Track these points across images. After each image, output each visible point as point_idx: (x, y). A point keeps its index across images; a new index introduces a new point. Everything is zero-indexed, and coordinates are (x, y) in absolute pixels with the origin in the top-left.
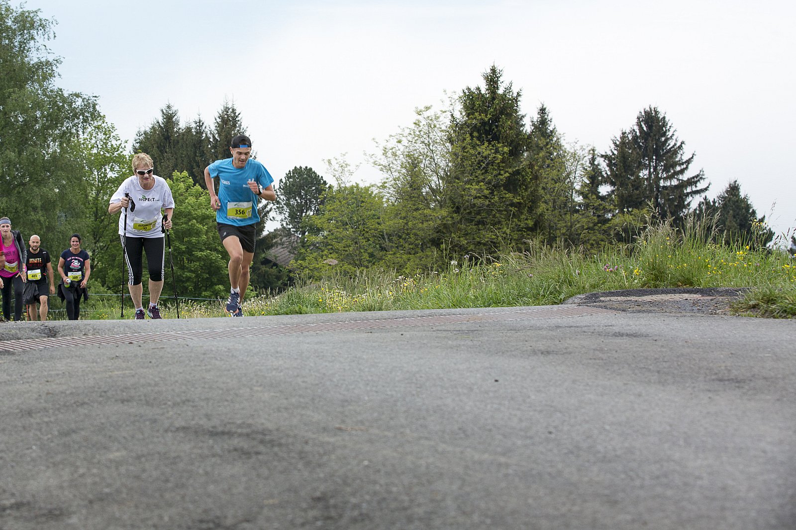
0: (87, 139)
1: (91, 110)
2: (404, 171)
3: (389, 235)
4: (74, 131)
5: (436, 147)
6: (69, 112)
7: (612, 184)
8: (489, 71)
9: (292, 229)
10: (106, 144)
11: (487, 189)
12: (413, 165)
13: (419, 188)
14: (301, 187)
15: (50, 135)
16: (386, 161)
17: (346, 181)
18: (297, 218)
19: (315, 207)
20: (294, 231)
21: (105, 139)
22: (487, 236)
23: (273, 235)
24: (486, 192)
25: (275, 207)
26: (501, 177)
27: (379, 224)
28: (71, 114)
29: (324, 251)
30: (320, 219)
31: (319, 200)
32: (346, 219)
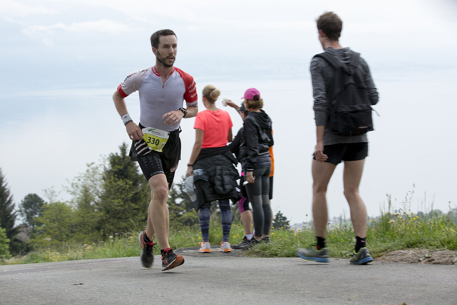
2: (82, 194)
3: (76, 225)
5: (97, 182)
7: (182, 198)
8: (122, 145)
11: (123, 202)
12: (86, 191)
13: (89, 203)
14: (32, 203)
16: (73, 189)
17: (54, 200)
18: (30, 219)
19: (39, 213)
20: (29, 225)
22: (123, 224)
23: (19, 227)
24: (122, 203)
25: (19, 213)
26: (129, 196)
27: (70, 220)
29: (43, 234)
30: (41, 218)
31: (41, 210)
32: (54, 218)
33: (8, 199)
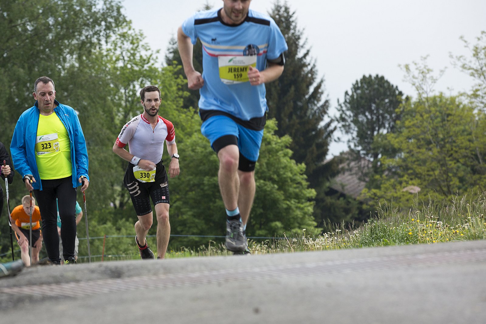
0: (110, 50)
1: (115, 14)
3: (484, 155)
4: (94, 40)
6: (89, 17)
9: (362, 152)
10: (133, 55)
14: (371, 100)
15: (66, 47)
16: (477, 64)
17: (428, 90)
18: (367, 138)
19: (389, 124)
20: (364, 154)
21: (132, 49)
23: (339, 159)
25: (340, 125)
27: (470, 141)
28: (91, 20)
29: (402, 176)
30: (396, 138)
31: (394, 115)
32: (429, 137)
33: (311, 89)
